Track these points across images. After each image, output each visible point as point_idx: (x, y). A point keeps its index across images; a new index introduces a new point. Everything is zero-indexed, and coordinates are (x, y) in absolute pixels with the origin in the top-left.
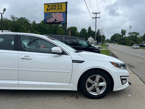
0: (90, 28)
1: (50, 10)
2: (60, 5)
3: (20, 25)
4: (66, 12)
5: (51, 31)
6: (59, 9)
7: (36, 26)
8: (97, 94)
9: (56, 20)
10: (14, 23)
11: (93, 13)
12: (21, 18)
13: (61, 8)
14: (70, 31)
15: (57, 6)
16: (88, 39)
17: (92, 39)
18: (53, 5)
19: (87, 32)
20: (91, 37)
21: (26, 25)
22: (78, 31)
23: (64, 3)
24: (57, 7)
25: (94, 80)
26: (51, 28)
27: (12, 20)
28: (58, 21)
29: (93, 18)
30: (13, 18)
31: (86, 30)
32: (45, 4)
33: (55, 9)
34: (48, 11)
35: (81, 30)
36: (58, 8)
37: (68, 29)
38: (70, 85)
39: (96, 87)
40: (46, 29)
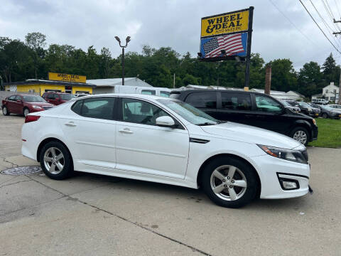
0: (330, 60)
1: (214, 29)
2: (236, 17)
3: (160, 64)
4: (250, 30)
5: (225, 74)
6: (233, 26)
7: (190, 63)
8: (229, 200)
9: (223, 52)
10: (148, 60)
11: (335, 22)
12: (163, 49)
13: (238, 22)
14: (269, 72)
15: (229, 19)
16: (324, 90)
17: (335, 91)
18: (221, 19)
19: (322, 71)
20: (332, 84)
21: (170, 64)
22: (293, 70)
23: (247, 10)
24: (229, 22)
25: (226, 175)
26: (224, 67)
27: (144, 55)
28: (229, 52)
29: (334, 33)
30: (147, 51)
31: (319, 67)
32: (203, 19)
33: (223, 28)
34: (209, 32)
35: (302, 67)
36: (232, 23)
37: (267, 65)
38: (186, 178)
39: (228, 187)
40: (212, 69)
